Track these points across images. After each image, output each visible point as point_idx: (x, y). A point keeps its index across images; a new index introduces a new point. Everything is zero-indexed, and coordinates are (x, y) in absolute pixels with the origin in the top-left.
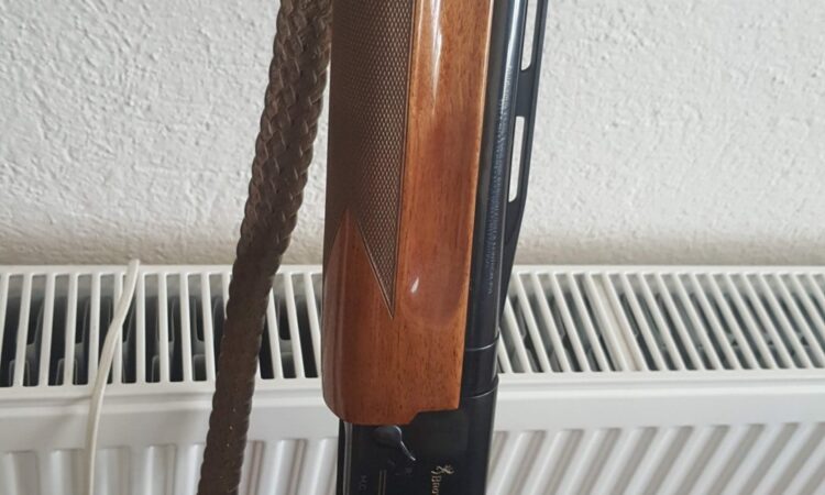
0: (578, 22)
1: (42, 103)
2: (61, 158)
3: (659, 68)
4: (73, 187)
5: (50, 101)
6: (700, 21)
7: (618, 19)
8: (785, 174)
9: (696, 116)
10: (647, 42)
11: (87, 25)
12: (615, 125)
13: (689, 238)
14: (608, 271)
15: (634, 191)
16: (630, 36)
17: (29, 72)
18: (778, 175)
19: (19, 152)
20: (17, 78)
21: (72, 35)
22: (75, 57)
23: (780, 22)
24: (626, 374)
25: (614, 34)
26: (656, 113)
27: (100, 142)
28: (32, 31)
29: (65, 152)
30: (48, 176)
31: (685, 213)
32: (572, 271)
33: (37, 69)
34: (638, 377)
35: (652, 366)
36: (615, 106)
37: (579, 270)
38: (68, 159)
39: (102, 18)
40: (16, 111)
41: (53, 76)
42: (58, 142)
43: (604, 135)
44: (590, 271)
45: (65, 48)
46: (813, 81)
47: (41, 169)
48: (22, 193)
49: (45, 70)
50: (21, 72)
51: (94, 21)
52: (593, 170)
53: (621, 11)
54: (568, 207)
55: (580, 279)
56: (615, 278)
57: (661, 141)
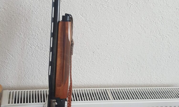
0: (102, 57)
1: (39, 70)
2: (40, 76)
3: (113, 62)
4: (41, 80)
5: (40, 70)
6: (117, 57)
7: (107, 57)
8: (132, 76)
9: (118, 68)
10: (111, 59)
11: (45, 60)
12: (108, 70)
13: (121, 85)
14: (109, 89)
15: (112, 78)
16: (108, 59)
17: (38, 66)
18: (131, 76)
19: (35, 76)
20: (36, 67)
21: (43, 62)
22: (43, 64)
23: (126, 56)
24: (111, 100)
25: (106, 59)
26: (113, 68)
27: (45, 74)
28: (39, 61)
29: (41, 76)
30: (39, 79)
31: (120, 81)
32: (105, 89)
33: (39, 66)
34: (113, 101)
35: (115, 99)
36: (108, 67)
37: (105, 88)
38: (41, 77)
39: (47, 59)
40: (36, 71)
41: (41, 66)
42: (40, 74)
43: (107, 71)
44: (107, 89)
45: (42, 63)
46: (132, 63)
47: (38, 78)
48: (35, 81)
49: (40, 66)
50: (37, 66)
51: (46, 60)
52: (107, 76)
53: (107, 56)
54: (104, 81)
55: (106, 90)
56: (110, 89)
57: (115, 71)
